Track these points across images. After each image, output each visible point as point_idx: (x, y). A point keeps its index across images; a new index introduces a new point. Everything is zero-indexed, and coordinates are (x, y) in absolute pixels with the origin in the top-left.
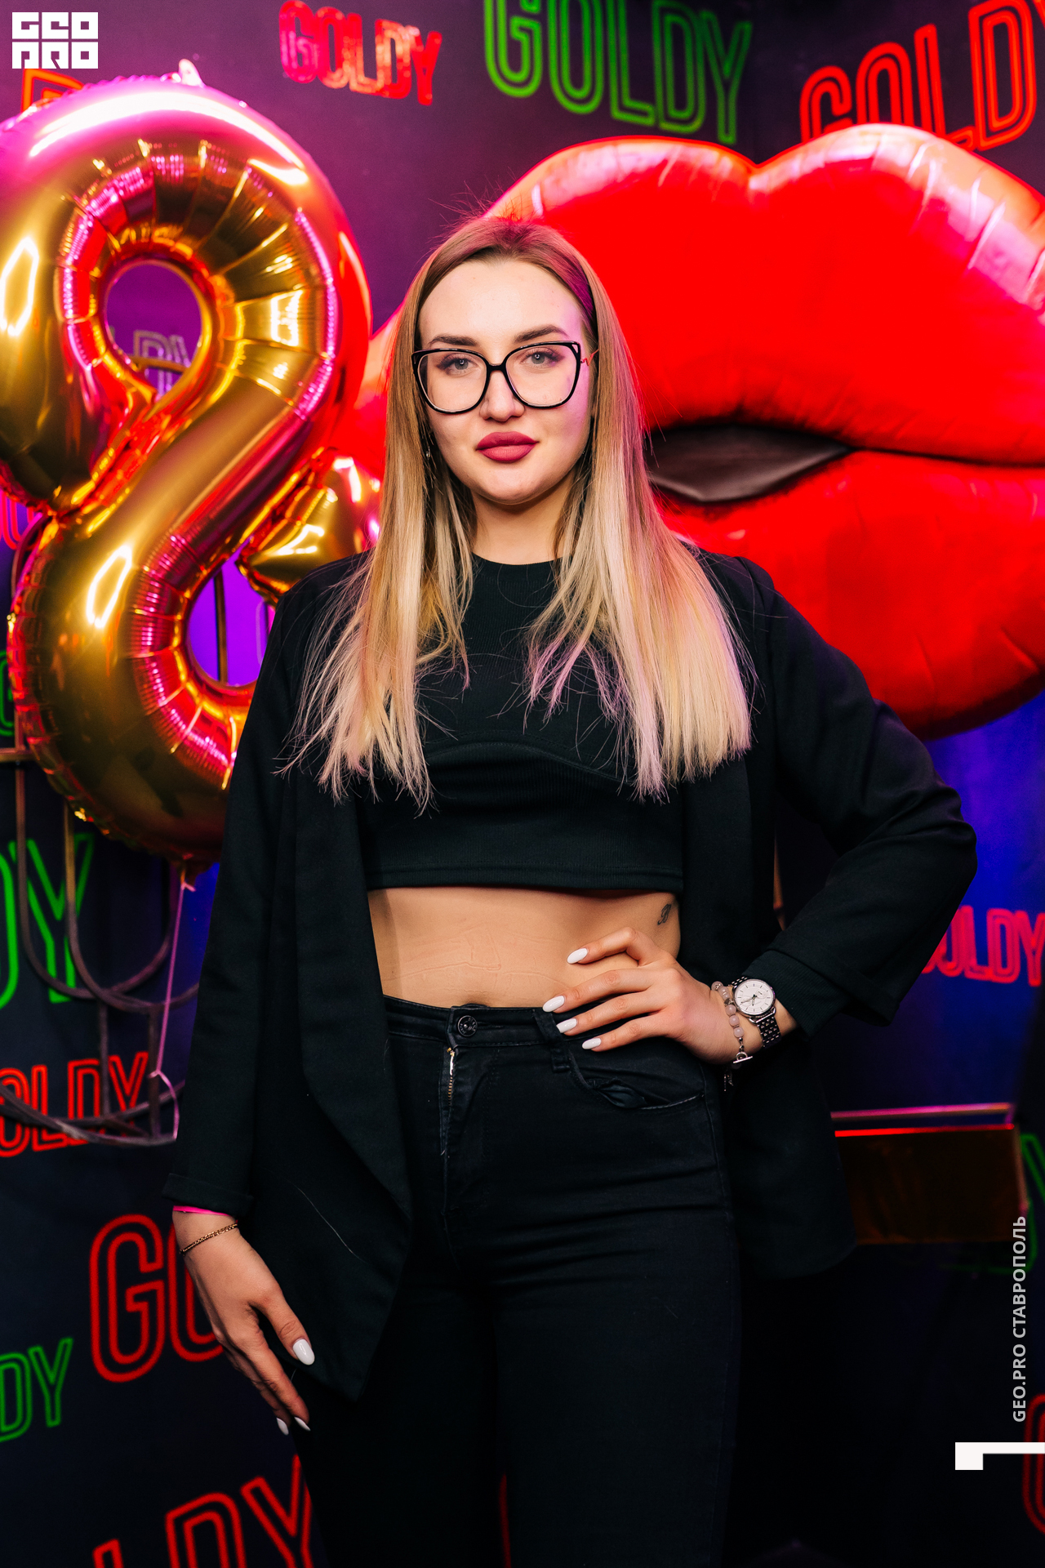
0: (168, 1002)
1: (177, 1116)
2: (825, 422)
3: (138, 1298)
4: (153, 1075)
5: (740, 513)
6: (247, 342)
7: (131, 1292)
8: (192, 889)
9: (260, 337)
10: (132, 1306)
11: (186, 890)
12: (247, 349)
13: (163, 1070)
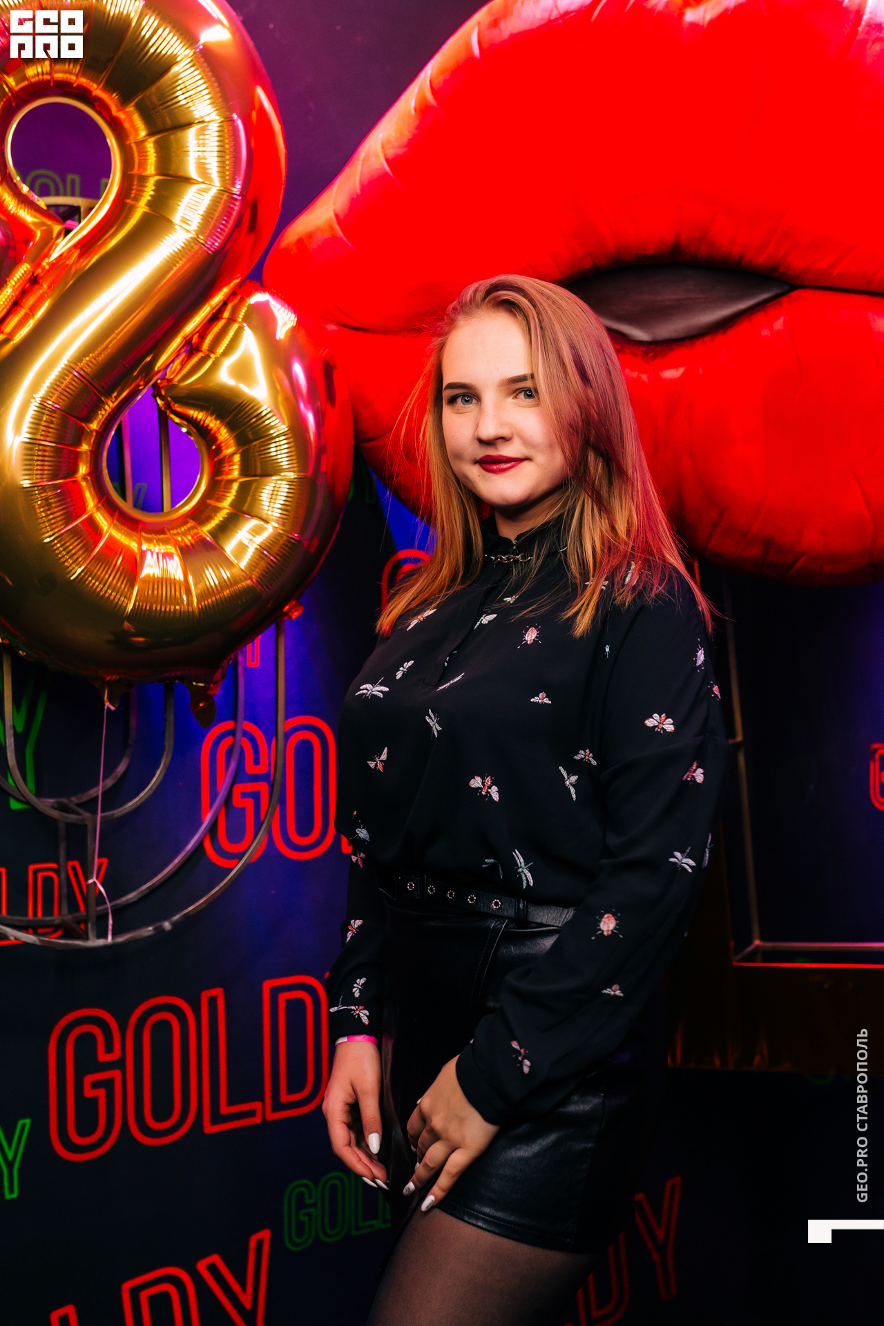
0: (99, 815)
1: (111, 922)
2: (760, 259)
3: (95, 1085)
4: (90, 881)
5: (679, 352)
6: (157, 178)
7: (89, 1079)
8: (112, 708)
9: (171, 172)
10: (89, 1092)
11: (108, 708)
12: (157, 184)
13: (97, 878)
